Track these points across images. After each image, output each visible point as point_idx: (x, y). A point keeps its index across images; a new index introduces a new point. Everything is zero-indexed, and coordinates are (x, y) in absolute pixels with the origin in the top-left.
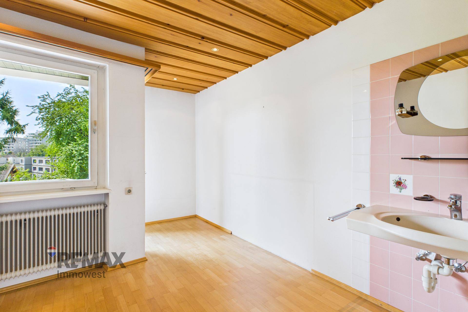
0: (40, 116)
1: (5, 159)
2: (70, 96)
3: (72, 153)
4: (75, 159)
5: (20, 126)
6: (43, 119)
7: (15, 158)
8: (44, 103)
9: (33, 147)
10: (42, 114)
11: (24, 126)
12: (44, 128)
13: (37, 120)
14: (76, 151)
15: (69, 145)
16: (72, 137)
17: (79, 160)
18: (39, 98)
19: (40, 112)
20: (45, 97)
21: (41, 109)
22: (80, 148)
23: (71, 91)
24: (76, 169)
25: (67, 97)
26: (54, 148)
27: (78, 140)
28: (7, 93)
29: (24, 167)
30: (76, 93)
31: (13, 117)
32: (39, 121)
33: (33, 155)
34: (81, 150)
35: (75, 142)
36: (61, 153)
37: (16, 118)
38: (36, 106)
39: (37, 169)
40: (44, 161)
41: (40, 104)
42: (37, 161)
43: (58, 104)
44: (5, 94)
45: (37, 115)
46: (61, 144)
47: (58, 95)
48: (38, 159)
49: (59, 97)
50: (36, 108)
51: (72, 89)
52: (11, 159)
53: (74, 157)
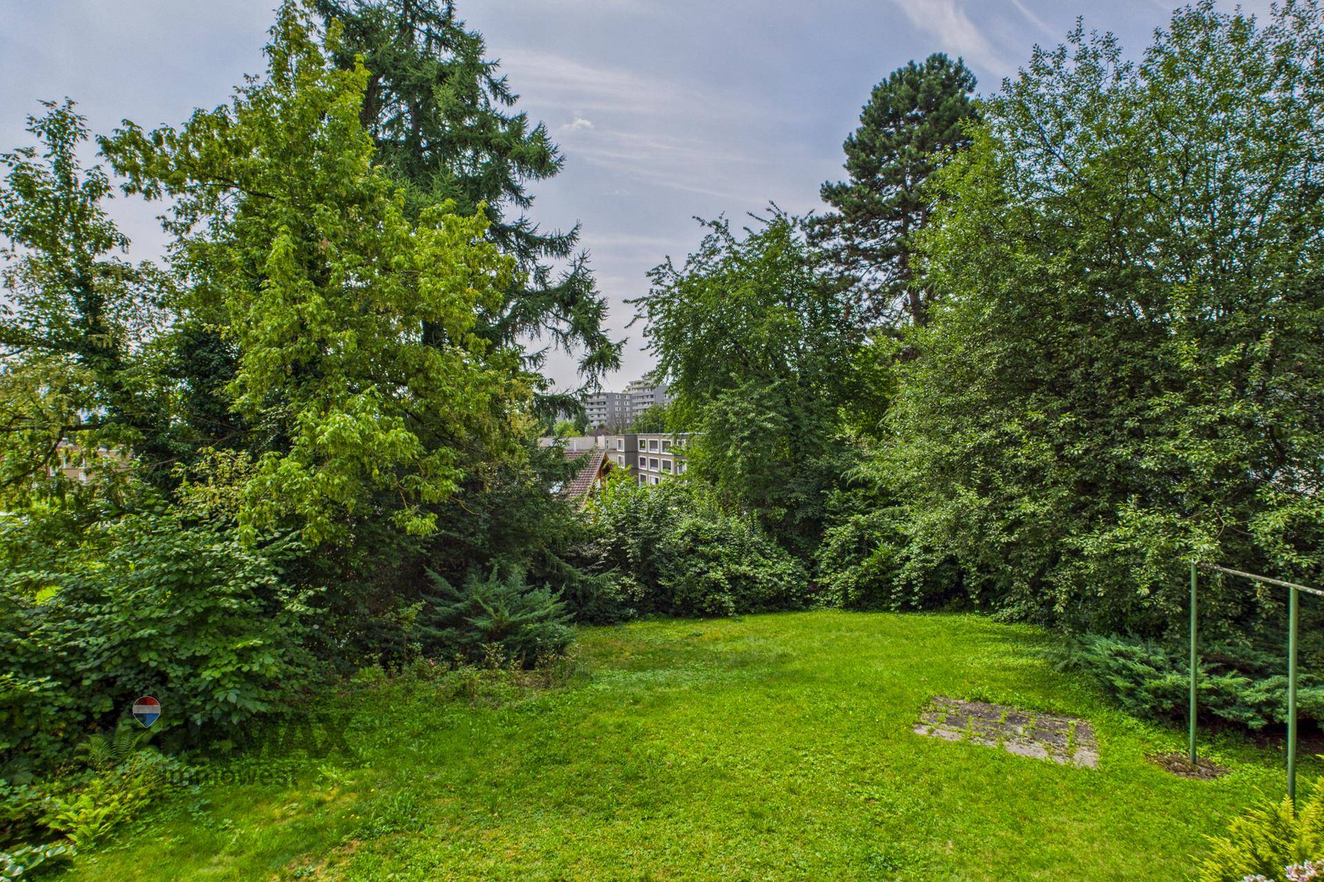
0: (651, 325)
1: (592, 439)
2: (716, 258)
3: (727, 421)
4: (733, 437)
5: (609, 346)
6: (657, 331)
7: (609, 438)
8: (658, 287)
9: (639, 414)
10: (656, 318)
11: (619, 346)
12: (661, 357)
13: (645, 335)
14: (736, 414)
15: (717, 400)
16: (722, 374)
17: (743, 439)
18: (649, 274)
19: (651, 315)
20: (662, 271)
21: (652, 306)
22: (745, 405)
23: (719, 245)
24: (738, 465)
25: (711, 263)
26: (682, 409)
27: (739, 381)
28: (582, 259)
29: (623, 457)
30: (730, 247)
31: (594, 323)
32: (650, 338)
33: (640, 431)
34: (747, 411)
35: (732, 387)
36: (701, 421)
37: (603, 325)
38: (644, 299)
39: (648, 462)
40: (660, 445)
41: (651, 291)
42: (648, 445)
43: (690, 287)
44: (578, 263)
45: (642, 323)
46: (698, 396)
47: (689, 263)
48: (647, 439)
49: (691, 267)
50: (642, 304)
51: (721, 237)
52: (601, 439)
53: (732, 430)
